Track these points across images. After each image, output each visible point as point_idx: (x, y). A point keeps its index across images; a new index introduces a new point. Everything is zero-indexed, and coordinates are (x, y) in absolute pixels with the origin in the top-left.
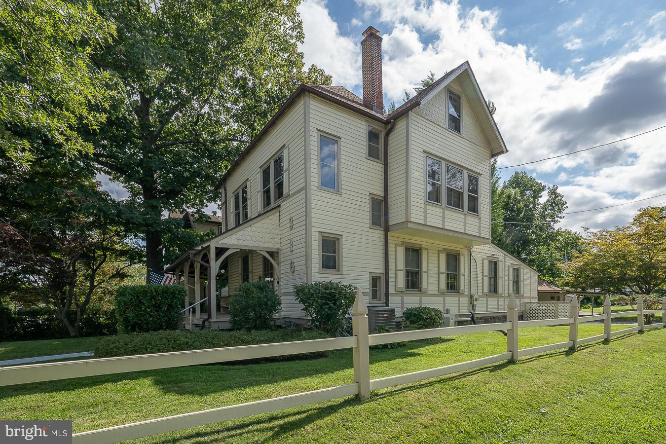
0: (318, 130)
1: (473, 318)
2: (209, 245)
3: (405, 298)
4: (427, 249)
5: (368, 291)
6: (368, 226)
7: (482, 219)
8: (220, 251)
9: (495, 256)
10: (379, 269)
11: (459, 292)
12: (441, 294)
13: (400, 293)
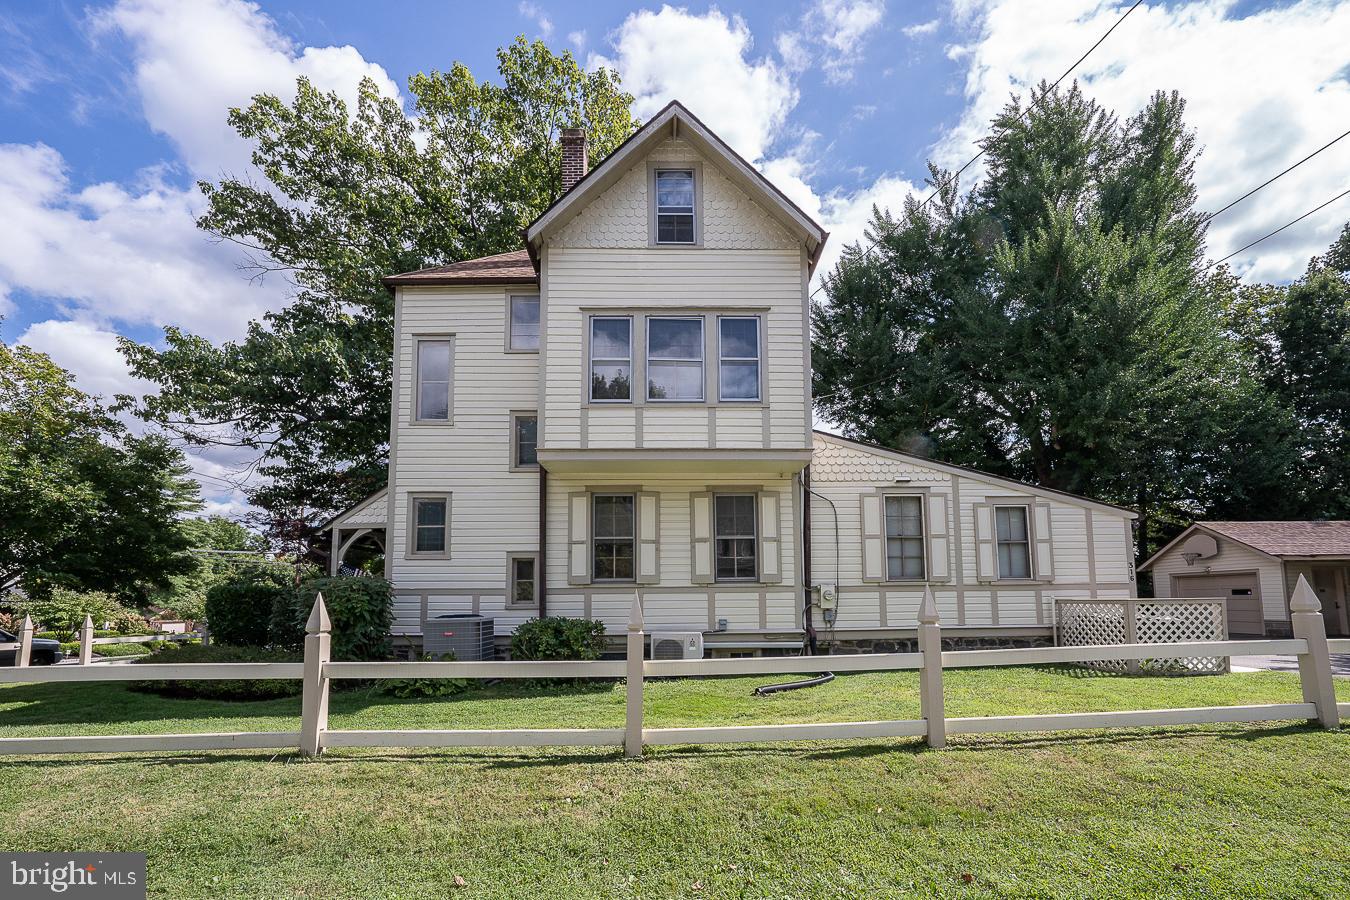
0: (413, 335)
1: (812, 641)
2: (331, 529)
3: (594, 597)
4: (657, 494)
5: (503, 585)
6: (507, 468)
7: (772, 406)
8: (346, 535)
9: (910, 484)
10: (529, 545)
11: (758, 581)
12: (699, 586)
13: (575, 586)
